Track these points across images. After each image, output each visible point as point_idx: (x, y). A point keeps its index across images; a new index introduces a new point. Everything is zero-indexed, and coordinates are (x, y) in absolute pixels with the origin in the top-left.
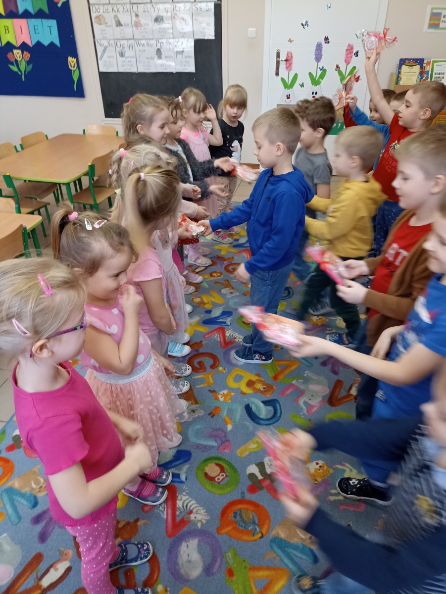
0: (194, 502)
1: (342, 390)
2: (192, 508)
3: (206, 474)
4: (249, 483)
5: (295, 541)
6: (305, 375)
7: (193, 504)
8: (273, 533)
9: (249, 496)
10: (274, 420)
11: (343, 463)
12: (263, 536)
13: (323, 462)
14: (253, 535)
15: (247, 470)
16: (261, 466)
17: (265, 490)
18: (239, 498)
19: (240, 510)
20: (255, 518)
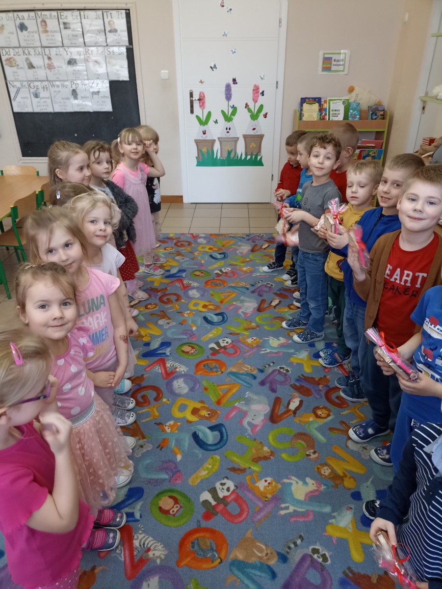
0: (150, 539)
1: (282, 407)
2: (149, 546)
3: (160, 508)
4: (204, 510)
5: (253, 560)
6: (246, 396)
7: (150, 541)
8: (232, 556)
9: (204, 524)
10: (221, 444)
11: (289, 477)
12: (221, 561)
13: (271, 479)
14: (213, 562)
15: (200, 497)
16: (213, 492)
17: (219, 514)
18: (195, 527)
19: (197, 539)
20: (212, 545)
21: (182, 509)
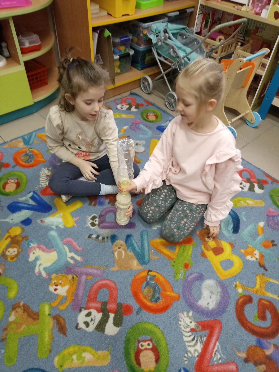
16: (101, 327)
18: (144, 311)
21: (140, 338)
